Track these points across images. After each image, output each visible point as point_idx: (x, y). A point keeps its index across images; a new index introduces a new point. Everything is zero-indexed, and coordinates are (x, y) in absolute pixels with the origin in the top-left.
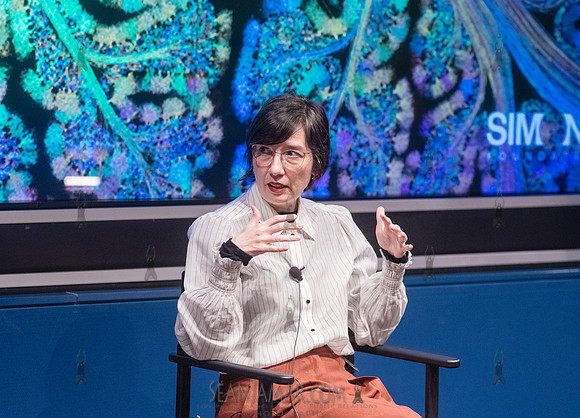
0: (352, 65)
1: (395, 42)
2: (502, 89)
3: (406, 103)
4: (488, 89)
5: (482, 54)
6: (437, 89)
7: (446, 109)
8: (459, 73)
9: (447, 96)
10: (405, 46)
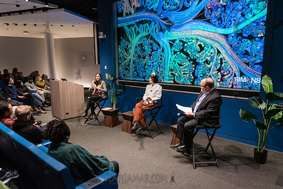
0: (211, 70)
1: (218, 67)
2: (237, 74)
3: (220, 75)
4: (235, 74)
5: (234, 69)
6: (225, 74)
7: (227, 76)
8: (229, 72)
9: (227, 75)
10: (220, 68)
